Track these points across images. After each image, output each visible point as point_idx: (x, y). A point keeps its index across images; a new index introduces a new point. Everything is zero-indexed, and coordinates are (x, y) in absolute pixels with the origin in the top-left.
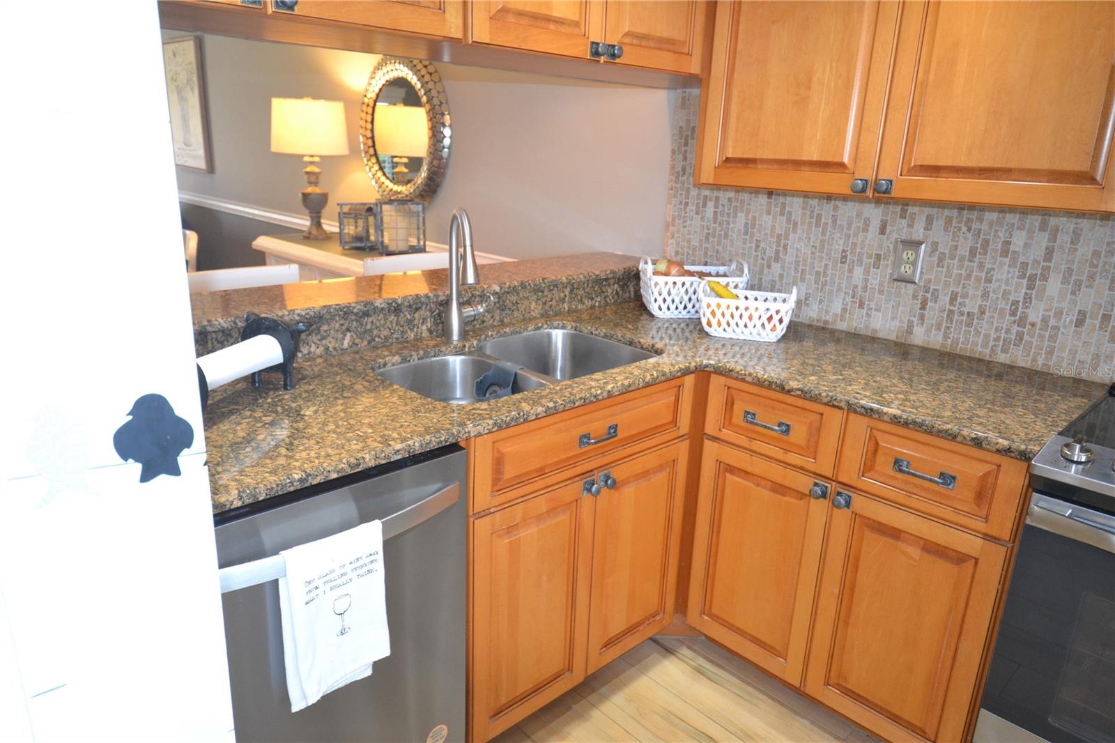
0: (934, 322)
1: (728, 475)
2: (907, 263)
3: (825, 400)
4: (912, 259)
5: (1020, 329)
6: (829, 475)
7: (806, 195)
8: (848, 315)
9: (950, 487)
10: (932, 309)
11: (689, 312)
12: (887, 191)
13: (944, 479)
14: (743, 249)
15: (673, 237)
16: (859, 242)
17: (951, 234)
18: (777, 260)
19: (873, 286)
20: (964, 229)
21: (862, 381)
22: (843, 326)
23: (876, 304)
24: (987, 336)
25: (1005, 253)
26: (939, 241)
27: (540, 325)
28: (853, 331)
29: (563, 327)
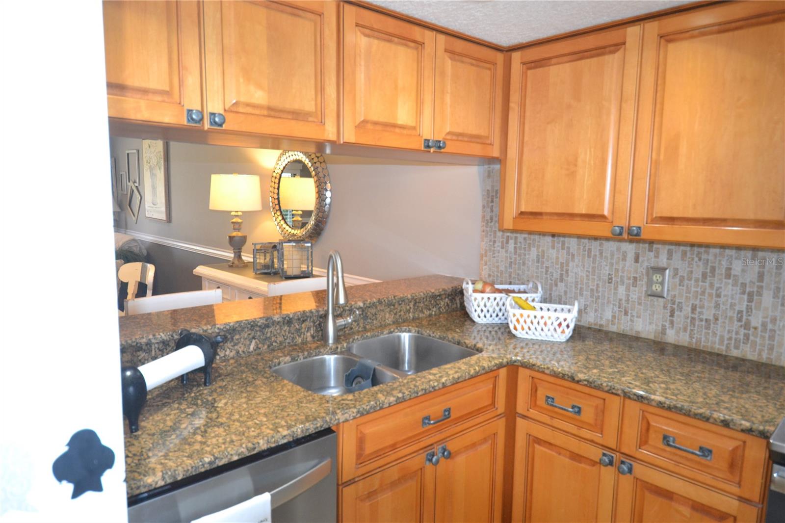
0: (681, 326)
1: (536, 446)
2: (657, 283)
3: (606, 389)
4: (660, 280)
5: (746, 331)
6: (614, 447)
7: (579, 237)
8: (616, 321)
9: (709, 458)
10: (679, 316)
11: (500, 319)
12: (638, 235)
13: (703, 452)
14: (537, 273)
15: (486, 264)
16: (620, 268)
17: (687, 262)
18: (562, 280)
19: (633, 300)
20: (696, 259)
21: (633, 373)
22: (613, 328)
23: (637, 313)
24: (722, 337)
25: (728, 276)
26: (679, 268)
27: (392, 330)
28: (621, 332)
29: (409, 331)
